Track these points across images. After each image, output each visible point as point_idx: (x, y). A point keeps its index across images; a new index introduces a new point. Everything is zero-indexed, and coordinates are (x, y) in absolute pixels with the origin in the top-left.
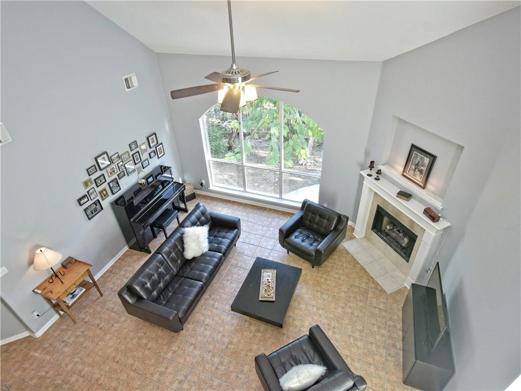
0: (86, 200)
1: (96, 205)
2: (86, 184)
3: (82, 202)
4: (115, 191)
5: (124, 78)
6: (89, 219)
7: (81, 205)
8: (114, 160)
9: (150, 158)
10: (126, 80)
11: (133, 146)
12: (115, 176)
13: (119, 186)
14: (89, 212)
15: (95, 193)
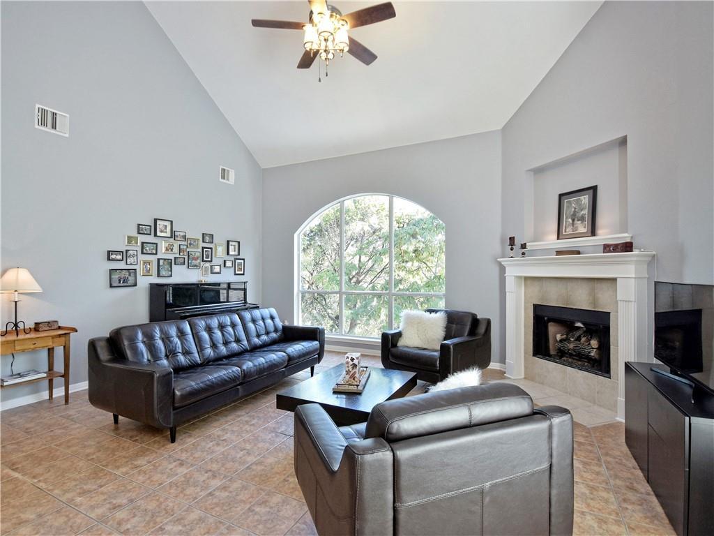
0: (119, 257)
1: (130, 275)
2: (130, 239)
3: (113, 257)
4: (163, 273)
5: (221, 167)
6: (111, 286)
7: (109, 259)
8: (177, 236)
9: (225, 266)
10: (224, 170)
11: (207, 239)
12: (172, 257)
13: (171, 271)
14: (115, 276)
15: (135, 258)
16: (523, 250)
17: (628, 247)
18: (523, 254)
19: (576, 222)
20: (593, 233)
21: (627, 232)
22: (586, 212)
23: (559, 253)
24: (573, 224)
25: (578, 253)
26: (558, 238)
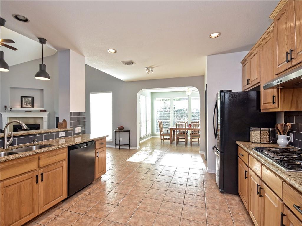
16: (11, 110)
17: (45, 111)
18: (11, 111)
19: (27, 104)
20: (33, 107)
21: (43, 108)
22: (31, 102)
23: (26, 111)
24: (26, 104)
25: (31, 111)
26: (21, 107)
